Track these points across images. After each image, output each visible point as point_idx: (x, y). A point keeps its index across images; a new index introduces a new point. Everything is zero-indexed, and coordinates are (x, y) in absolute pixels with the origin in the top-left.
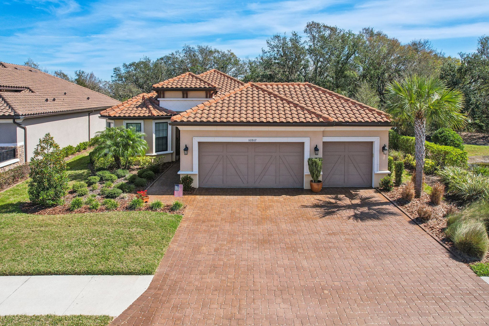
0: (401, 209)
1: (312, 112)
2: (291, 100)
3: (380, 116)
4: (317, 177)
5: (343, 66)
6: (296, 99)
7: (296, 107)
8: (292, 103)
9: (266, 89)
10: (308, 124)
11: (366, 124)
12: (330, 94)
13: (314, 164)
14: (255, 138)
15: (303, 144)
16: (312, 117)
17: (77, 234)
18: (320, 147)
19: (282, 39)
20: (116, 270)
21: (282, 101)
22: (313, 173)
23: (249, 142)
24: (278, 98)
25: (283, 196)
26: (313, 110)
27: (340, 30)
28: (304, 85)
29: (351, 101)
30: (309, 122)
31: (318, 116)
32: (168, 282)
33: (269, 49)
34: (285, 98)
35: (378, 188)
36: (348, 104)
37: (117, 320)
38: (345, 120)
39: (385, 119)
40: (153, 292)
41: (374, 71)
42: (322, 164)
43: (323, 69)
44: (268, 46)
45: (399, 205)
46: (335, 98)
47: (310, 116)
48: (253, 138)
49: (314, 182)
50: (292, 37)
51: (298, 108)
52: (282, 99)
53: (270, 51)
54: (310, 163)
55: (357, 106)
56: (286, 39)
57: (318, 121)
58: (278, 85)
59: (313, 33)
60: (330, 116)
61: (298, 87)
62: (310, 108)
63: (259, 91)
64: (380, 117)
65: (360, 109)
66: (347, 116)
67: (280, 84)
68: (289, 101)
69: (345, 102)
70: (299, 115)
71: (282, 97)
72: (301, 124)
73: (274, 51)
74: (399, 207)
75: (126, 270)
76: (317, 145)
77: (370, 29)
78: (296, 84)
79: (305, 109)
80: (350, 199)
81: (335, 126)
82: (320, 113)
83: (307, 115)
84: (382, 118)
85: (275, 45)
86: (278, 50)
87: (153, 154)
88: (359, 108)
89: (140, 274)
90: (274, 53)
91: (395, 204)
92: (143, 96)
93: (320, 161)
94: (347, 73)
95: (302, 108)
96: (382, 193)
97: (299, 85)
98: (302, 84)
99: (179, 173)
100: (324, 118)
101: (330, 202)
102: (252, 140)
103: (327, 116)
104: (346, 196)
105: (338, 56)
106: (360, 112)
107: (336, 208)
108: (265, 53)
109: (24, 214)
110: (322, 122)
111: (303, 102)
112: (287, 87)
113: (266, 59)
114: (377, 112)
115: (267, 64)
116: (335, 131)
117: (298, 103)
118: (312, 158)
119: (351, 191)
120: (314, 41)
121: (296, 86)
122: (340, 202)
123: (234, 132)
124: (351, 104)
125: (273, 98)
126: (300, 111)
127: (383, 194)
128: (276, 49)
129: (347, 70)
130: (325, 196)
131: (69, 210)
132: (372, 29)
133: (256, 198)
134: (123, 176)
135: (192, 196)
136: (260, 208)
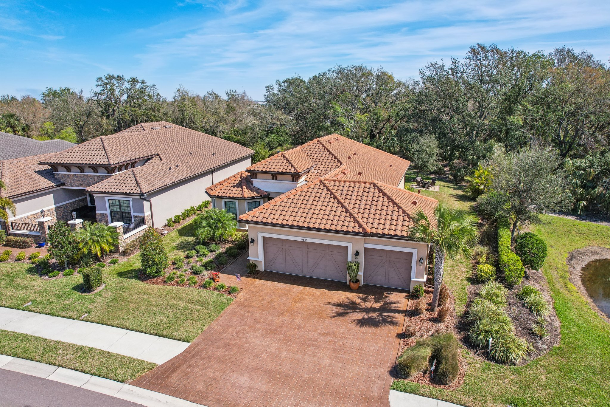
0: (406, 320)
4: (354, 277)
7: (346, 213)
8: (345, 207)
9: (331, 187)
10: (348, 233)
11: (402, 238)
14: (306, 239)
16: (354, 226)
17: (162, 305)
18: (362, 252)
20: (171, 336)
21: (338, 203)
23: (301, 241)
25: (323, 289)
26: (358, 219)
28: (370, 184)
29: (403, 210)
30: (349, 231)
31: (360, 226)
32: (196, 349)
34: (342, 201)
35: (412, 293)
37: (159, 367)
40: (185, 354)
46: (391, 203)
48: (304, 238)
55: (406, 215)
57: (357, 231)
62: (359, 215)
63: (324, 189)
70: (345, 222)
75: (177, 337)
76: (358, 250)
79: (353, 216)
80: (375, 301)
81: (371, 237)
82: (362, 222)
87: (246, 229)
89: (183, 341)
91: (407, 314)
92: (241, 174)
95: (350, 215)
96: (409, 299)
97: (365, 183)
98: (368, 183)
99: (248, 258)
100: (363, 228)
101: (355, 302)
103: (366, 227)
104: (374, 298)
106: (403, 224)
107: (353, 309)
109: (138, 281)
110: (360, 233)
111: (357, 206)
118: (350, 262)
119: (385, 292)
121: (362, 184)
122: (363, 303)
123: (289, 231)
125: (332, 199)
126: (347, 218)
127: (410, 301)
131: (165, 282)
133: (300, 289)
134: (215, 251)
135: (253, 280)
136: (294, 300)
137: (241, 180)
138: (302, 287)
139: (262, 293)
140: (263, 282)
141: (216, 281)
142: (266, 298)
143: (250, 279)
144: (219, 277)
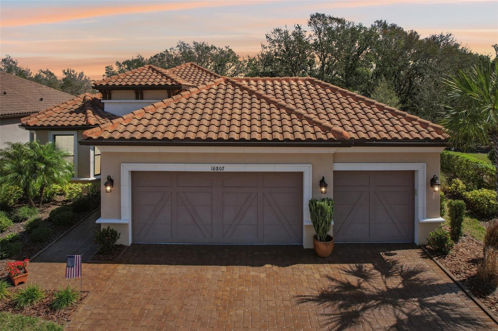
0: (483, 306)
1: (315, 122)
2: (283, 103)
3: (426, 128)
4: (325, 231)
5: (354, 62)
6: (291, 101)
7: (289, 115)
8: (283, 107)
9: (247, 86)
10: (308, 143)
11: (405, 142)
12: (344, 94)
13: (319, 211)
14: (222, 165)
15: (301, 174)
16: (314, 131)
18: (330, 180)
19: (283, 32)
21: (269, 104)
22: (318, 225)
23: (213, 171)
24: (263, 100)
26: (317, 119)
27: (349, 22)
28: (304, 81)
29: (377, 105)
30: (310, 140)
31: (326, 129)
33: (270, 44)
34: (274, 99)
35: (425, 246)
36: (371, 109)
38: (369, 136)
39: (436, 135)
41: (390, 68)
42: (332, 211)
43: (331, 66)
44: (268, 41)
45: (475, 296)
46: (351, 100)
47: (311, 129)
48: (219, 165)
49: (321, 240)
50: (295, 30)
51: (294, 116)
52: (269, 102)
53: (270, 46)
54: (313, 208)
55: (387, 112)
56: (288, 32)
57: (324, 137)
58: (265, 81)
59: (318, 26)
60: (345, 130)
61: (295, 83)
62: (312, 116)
63: (235, 89)
64: (426, 131)
65: (392, 117)
66: (371, 129)
67: (269, 80)
68: (279, 105)
69: (367, 107)
70: (294, 126)
71: (269, 99)
72: (297, 143)
73: (275, 46)
74: (476, 299)
76: (323, 177)
77: (383, 21)
78: (292, 80)
79: (305, 117)
80: (383, 274)
81: (353, 146)
82: (328, 124)
83: (308, 128)
84: (429, 132)
85: (276, 40)
86: (279, 45)
87: (90, 179)
88: (390, 115)
90: (275, 49)
91: (467, 291)
92: (85, 97)
93: (329, 205)
94: (359, 69)
95: (300, 116)
96: (434, 259)
97: (296, 81)
98: (301, 80)
99: (98, 221)
100: (335, 133)
101: (349, 283)
102: (217, 168)
103: (340, 129)
104: (376, 268)
105: (348, 51)
106: (393, 122)
108: (265, 48)
110: (331, 140)
111: (301, 106)
112: (279, 83)
113: (266, 54)
114: (419, 122)
115: (268, 60)
116: (354, 153)
117: (293, 107)
118: (317, 201)
119: (381, 253)
120: (320, 34)
121: (292, 82)
122: (367, 283)
123: (187, 154)
124: (376, 110)
125: (255, 100)
126: (296, 121)
127: (438, 262)
128: (277, 44)
129: (358, 66)
130: (337, 265)
132: (385, 21)
133: (219, 273)
134: (26, 219)
135: (111, 266)
136: (219, 302)
137: (84, 105)
138: (224, 268)
139: (137, 296)
140: (134, 268)
141: (16, 282)
142: (151, 307)
143: (102, 266)
144: (25, 272)
